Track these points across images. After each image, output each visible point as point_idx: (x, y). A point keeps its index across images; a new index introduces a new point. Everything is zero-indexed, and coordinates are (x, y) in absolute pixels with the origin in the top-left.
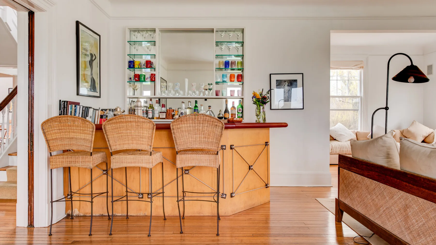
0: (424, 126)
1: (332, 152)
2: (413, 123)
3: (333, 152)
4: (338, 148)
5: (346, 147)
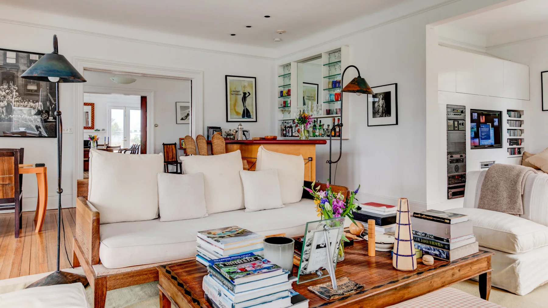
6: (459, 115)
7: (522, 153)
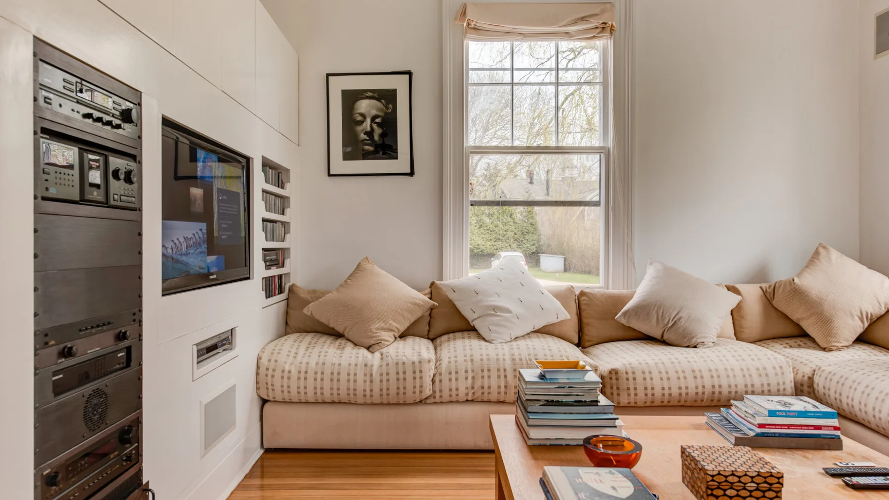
0: (865, 268)
1: (434, 392)
2: (817, 253)
3: (438, 395)
4: (462, 374)
5: (502, 370)
6: (109, 123)
7: (287, 291)
